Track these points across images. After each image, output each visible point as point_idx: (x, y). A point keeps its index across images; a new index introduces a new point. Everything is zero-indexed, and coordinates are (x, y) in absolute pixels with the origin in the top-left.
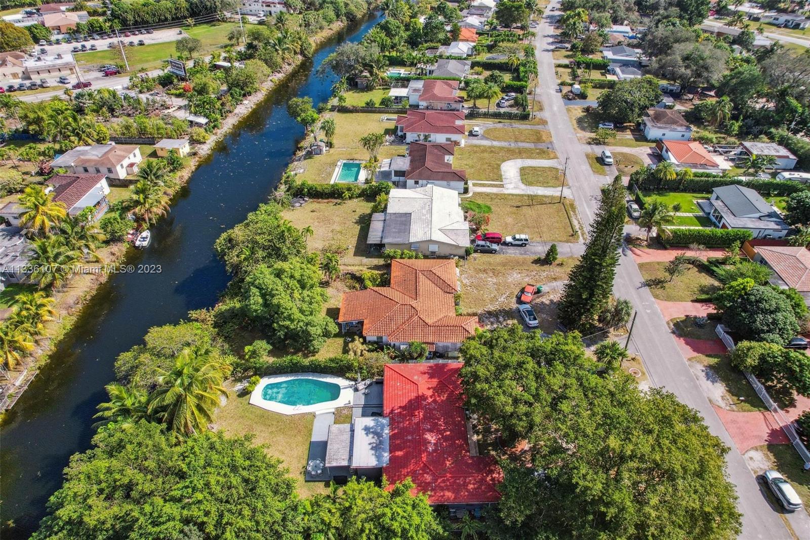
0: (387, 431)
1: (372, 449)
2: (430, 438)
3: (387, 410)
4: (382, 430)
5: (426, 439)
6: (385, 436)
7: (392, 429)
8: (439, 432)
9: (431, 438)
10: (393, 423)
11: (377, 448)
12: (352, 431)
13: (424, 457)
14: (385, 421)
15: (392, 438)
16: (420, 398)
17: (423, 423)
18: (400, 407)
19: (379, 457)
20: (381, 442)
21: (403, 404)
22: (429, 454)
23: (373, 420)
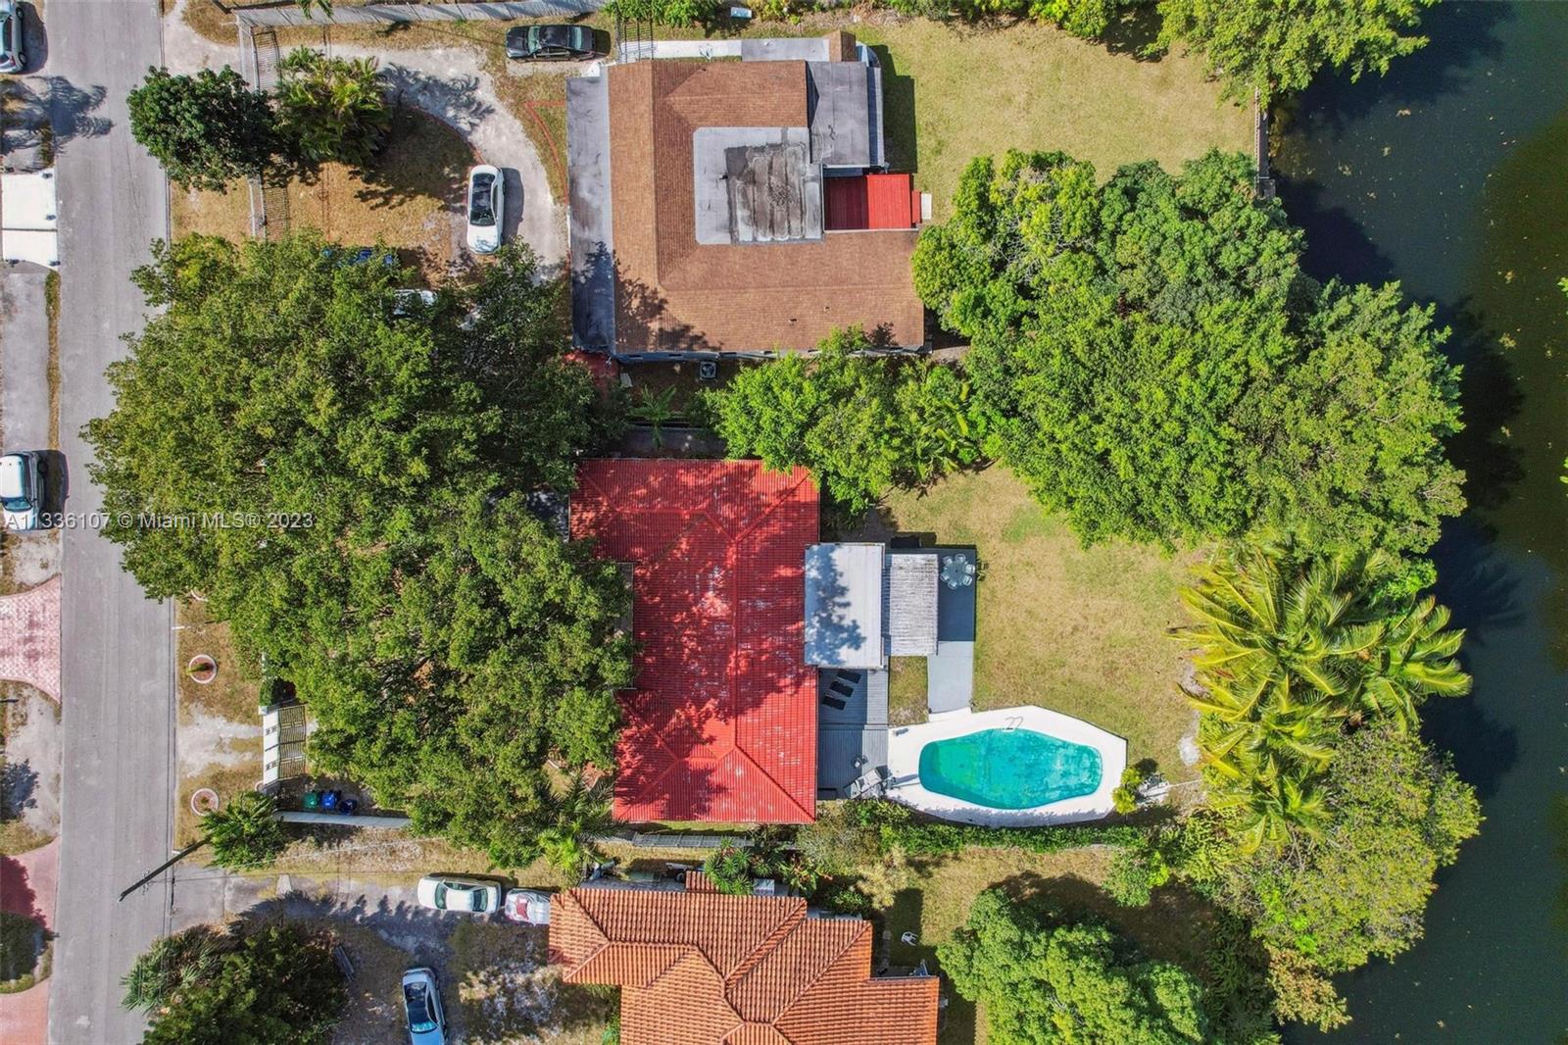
0: (811, 634)
1: (843, 591)
2: (718, 602)
3: (810, 684)
4: (821, 636)
5: (726, 599)
6: (815, 621)
7: (800, 633)
8: (695, 621)
9: (715, 605)
10: (798, 648)
11: (833, 590)
12: (886, 637)
13: (732, 556)
14: (815, 658)
15: (798, 614)
16: (732, 710)
17: (730, 639)
18: (779, 691)
19: (828, 567)
20: (822, 604)
21: (772, 697)
22: (720, 562)
23: (839, 662)
